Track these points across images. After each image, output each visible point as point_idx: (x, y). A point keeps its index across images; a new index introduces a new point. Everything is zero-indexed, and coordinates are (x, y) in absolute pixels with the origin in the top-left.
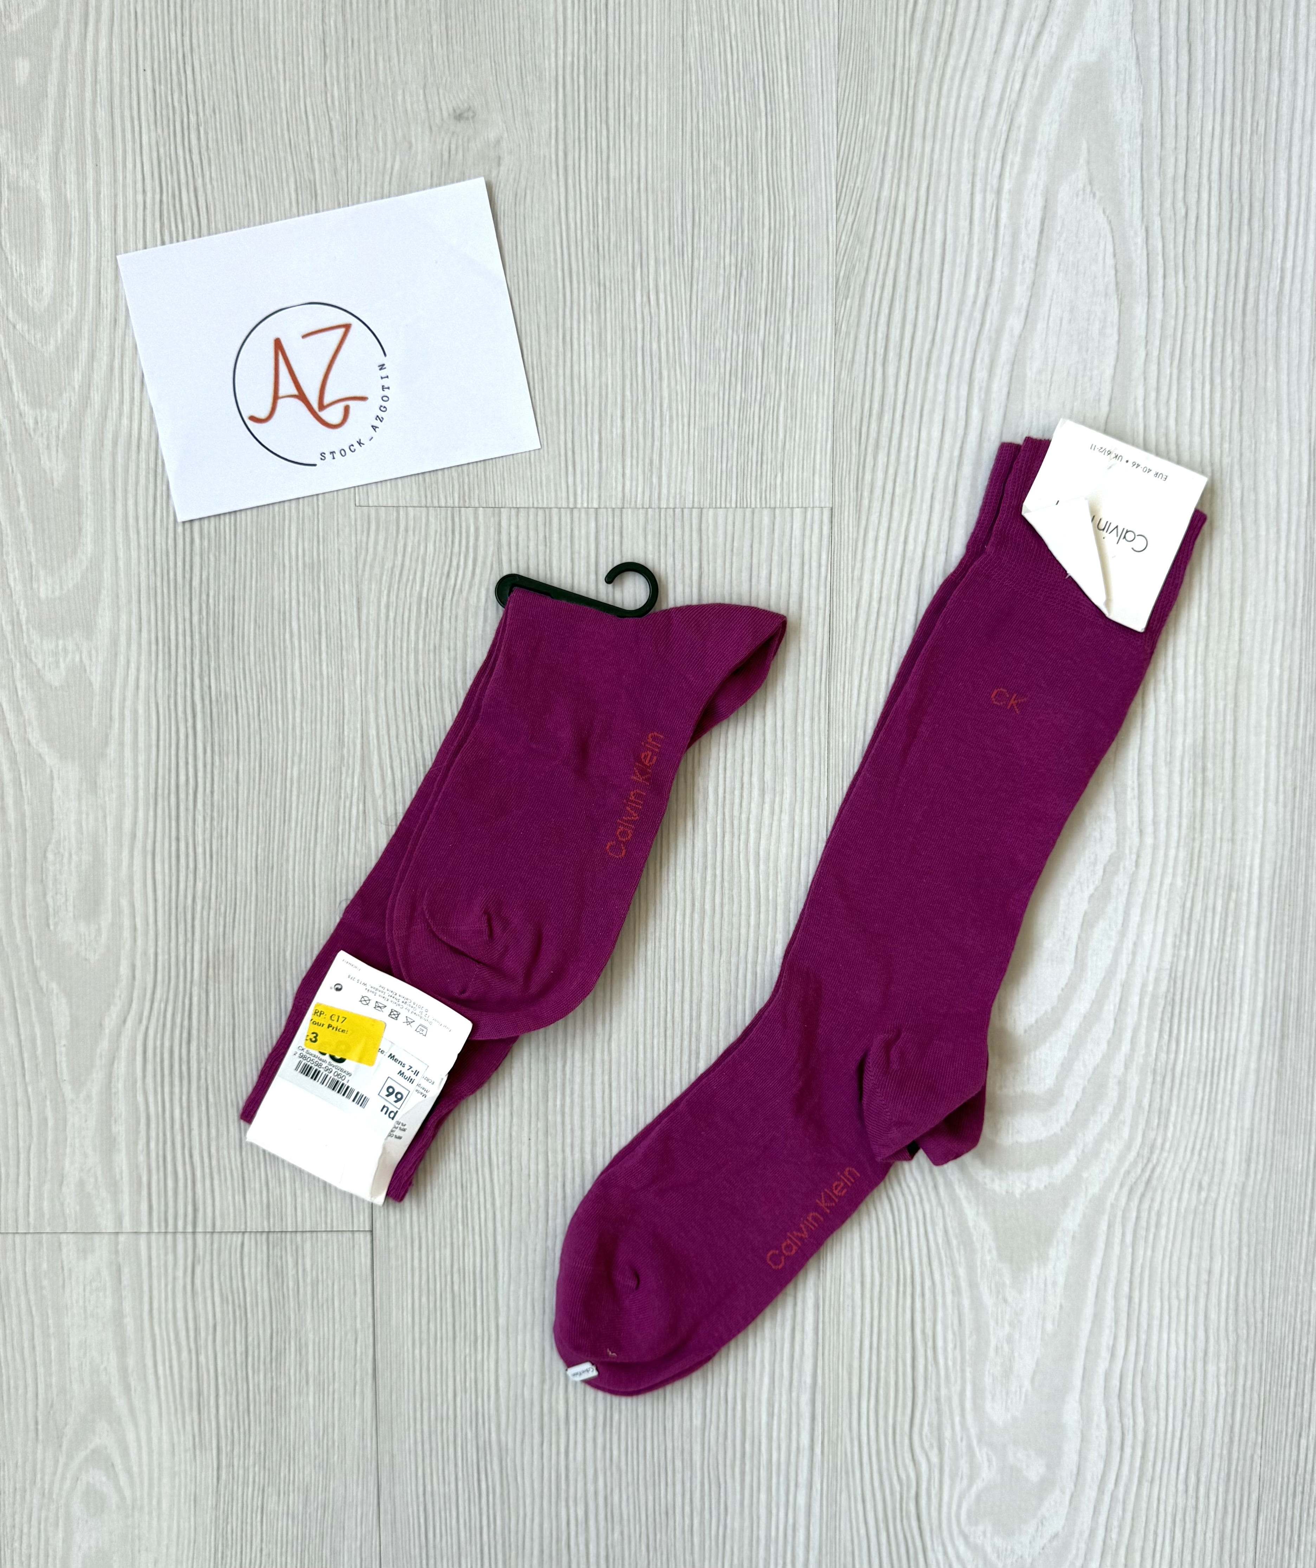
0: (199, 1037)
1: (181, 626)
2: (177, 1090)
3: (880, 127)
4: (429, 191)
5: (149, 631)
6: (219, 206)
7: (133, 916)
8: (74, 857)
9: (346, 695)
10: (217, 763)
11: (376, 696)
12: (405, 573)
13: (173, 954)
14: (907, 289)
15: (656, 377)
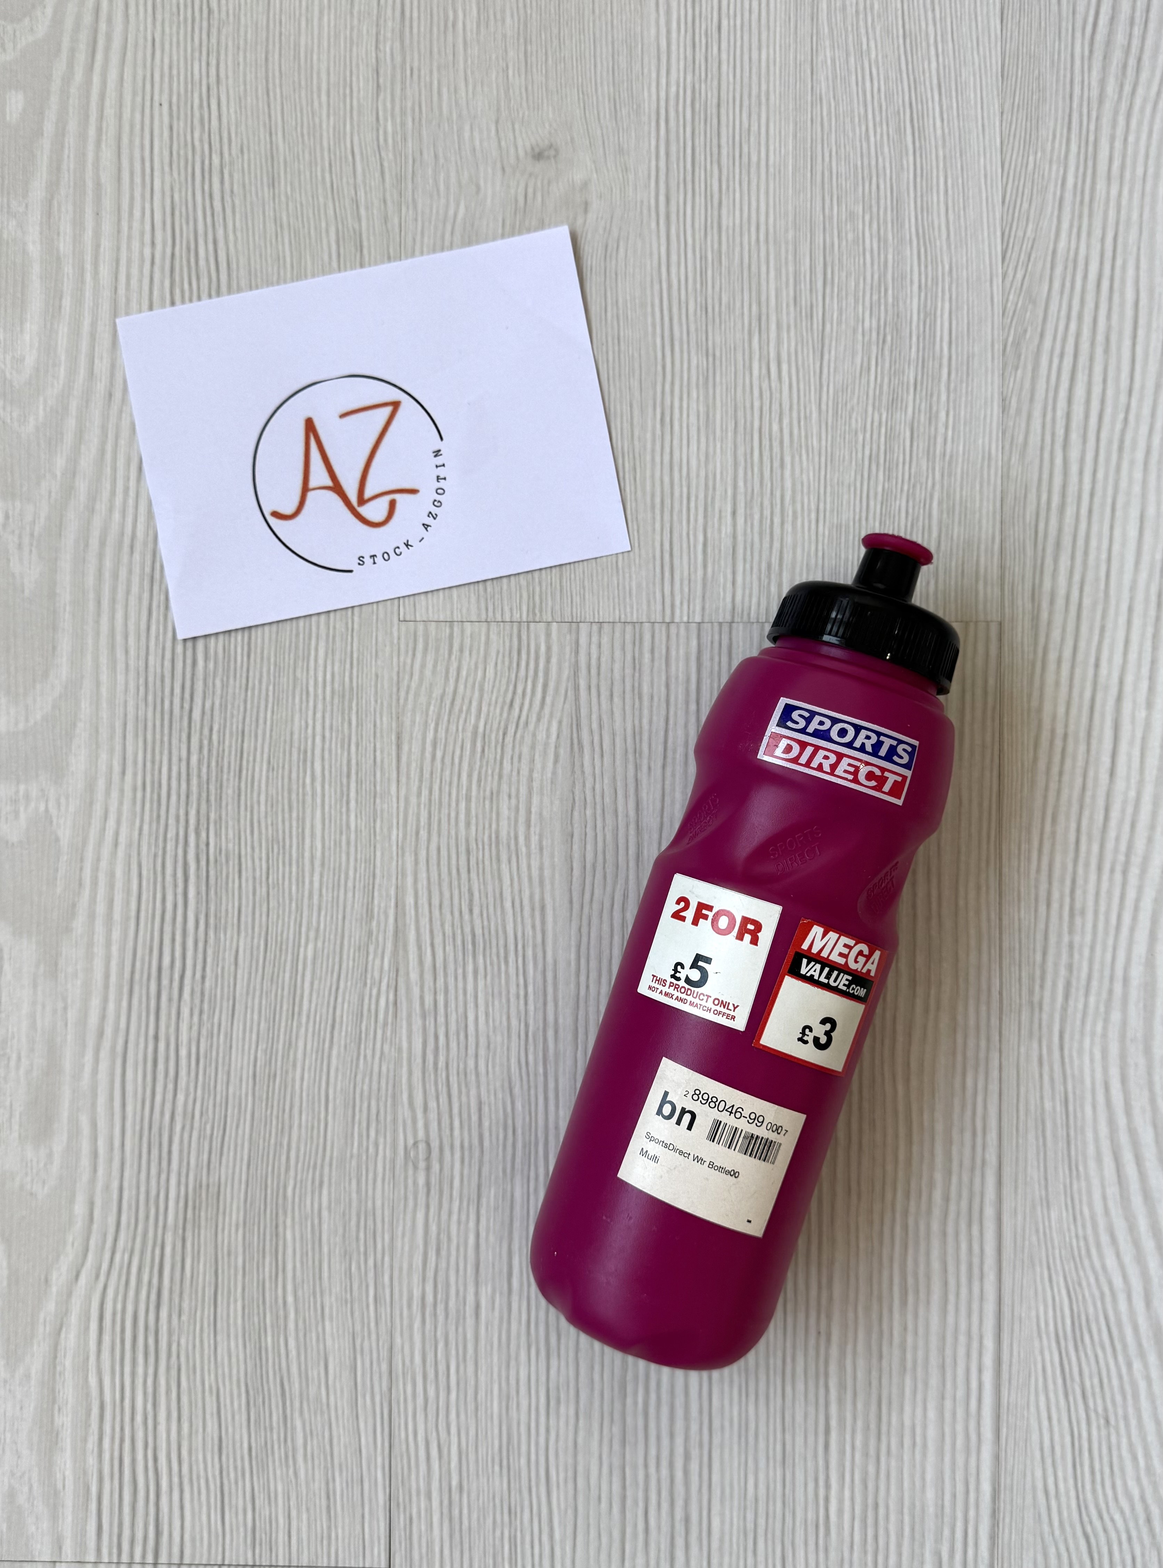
0: (171, 1299)
1: (175, 769)
2: (140, 1370)
3: (1054, 167)
4: (500, 243)
5: (135, 774)
6: (243, 261)
7: (94, 1139)
8: (25, 1062)
9: (378, 854)
10: (211, 941)
11: (416, 854)
12: (458, 702)
13: (143, 1189)
14: (1092, 359)
15: (776, 464)
